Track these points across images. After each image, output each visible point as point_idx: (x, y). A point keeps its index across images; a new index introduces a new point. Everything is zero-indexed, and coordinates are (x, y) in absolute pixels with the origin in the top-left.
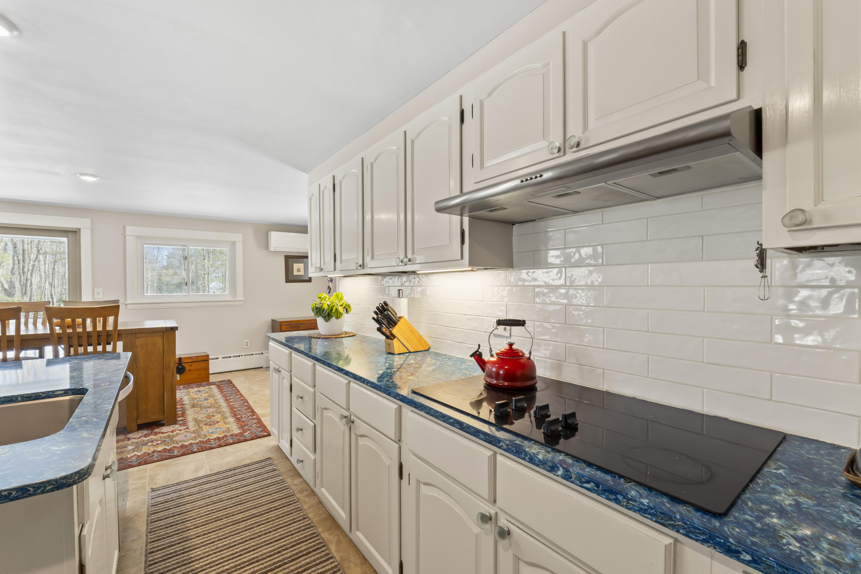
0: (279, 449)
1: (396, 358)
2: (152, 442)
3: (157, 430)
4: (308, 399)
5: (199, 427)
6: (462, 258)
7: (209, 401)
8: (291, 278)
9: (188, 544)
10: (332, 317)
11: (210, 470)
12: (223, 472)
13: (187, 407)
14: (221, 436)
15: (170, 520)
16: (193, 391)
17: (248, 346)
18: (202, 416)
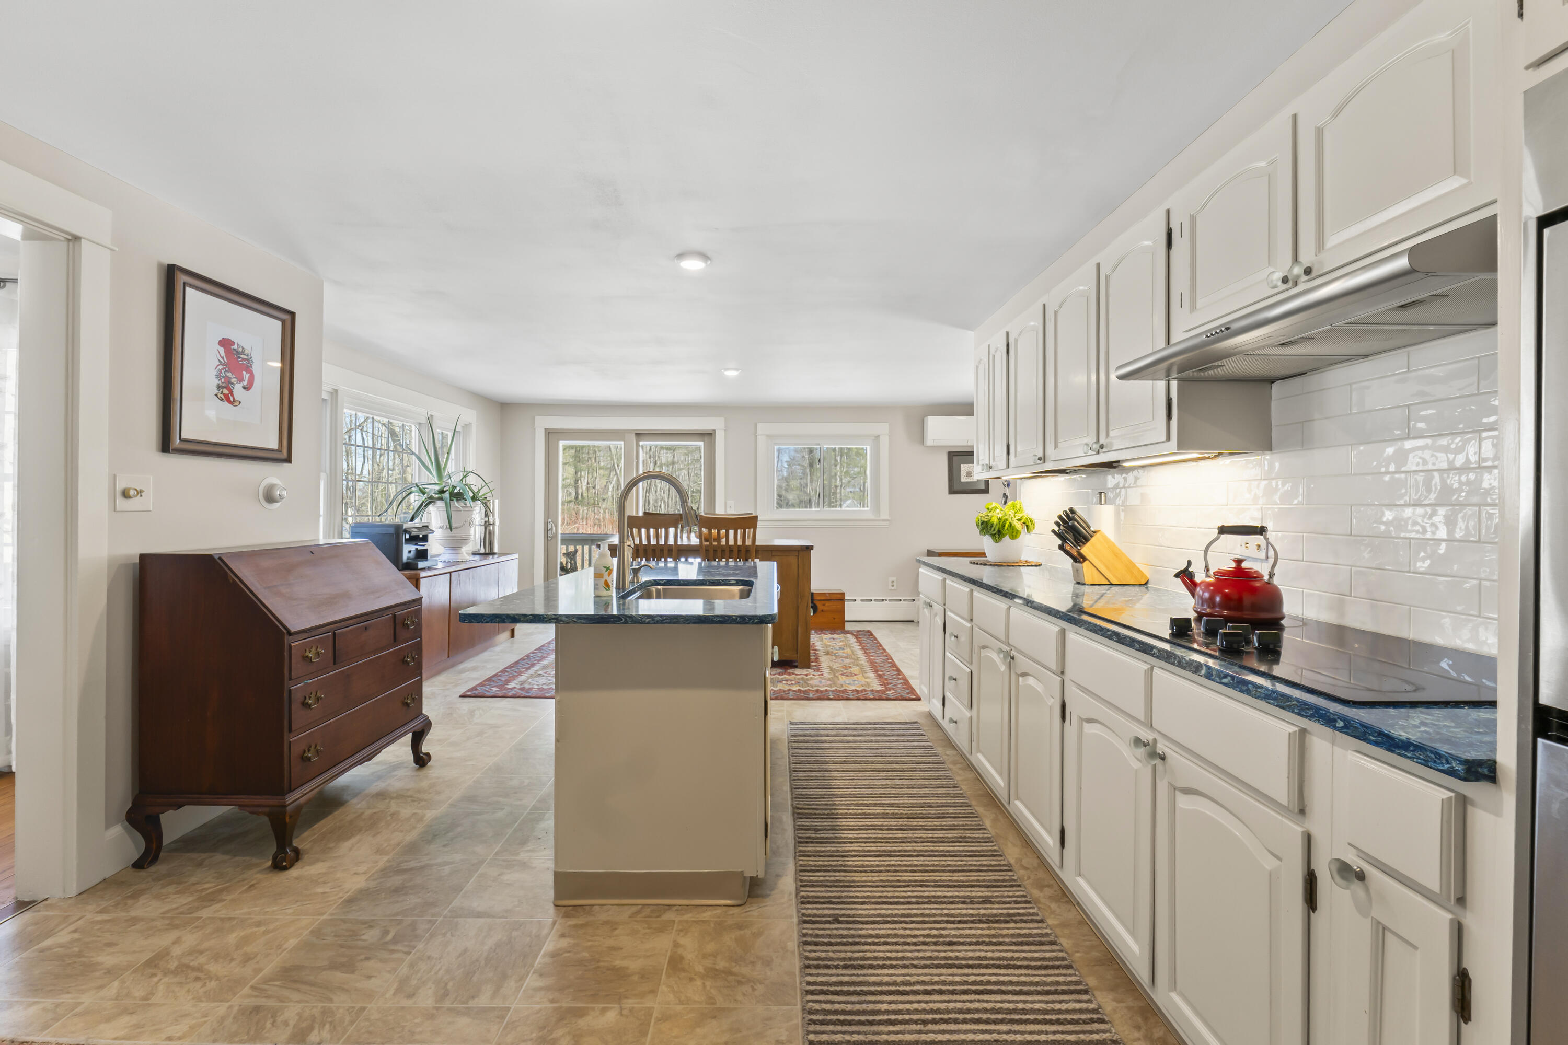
0: (930, 715)
1: (1087, 589)
2: (787, 681)
3: (790, 671)
4: (963, 638)
5: (835, 675)
6: (1168, 438)
7: (845, 651)
8: (956, 488)
9: (827, 774)
10: (1004, 535)
11: (848, 719)
12: (862, 724)
13: (821, 653)
14: (860, 689)
15: (809, 751)
16: (827, 637)
17: (895, 588)
18: (838, 665)
